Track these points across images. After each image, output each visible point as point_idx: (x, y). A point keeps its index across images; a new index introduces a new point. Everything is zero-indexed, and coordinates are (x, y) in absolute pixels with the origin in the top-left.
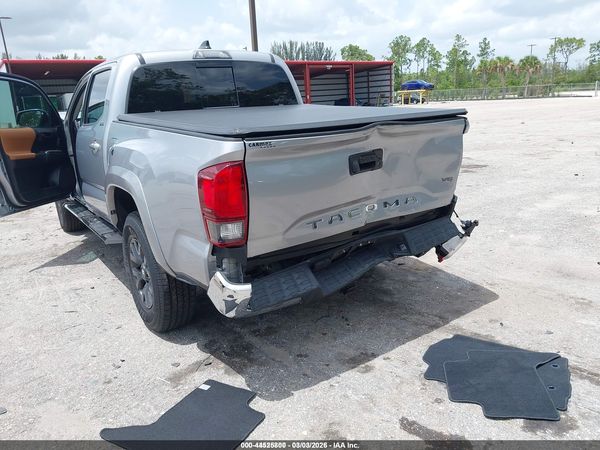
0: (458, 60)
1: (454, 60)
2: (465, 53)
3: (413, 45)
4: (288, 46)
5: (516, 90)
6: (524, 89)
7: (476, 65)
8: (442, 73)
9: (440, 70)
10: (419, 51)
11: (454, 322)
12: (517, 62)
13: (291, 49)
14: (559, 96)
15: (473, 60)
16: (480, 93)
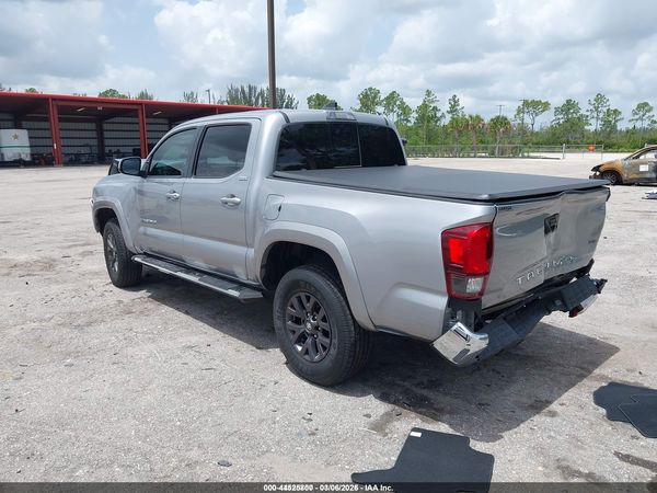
0: (427, 115)
1: (424, 115)
2: (435, 108)
3: (382, 98)
4: (247, 90)
5: (486, 148)
6: (495, 148)
7: (446, 121)
8: (411, 128)
9: (409, 124)
10: (388, 105)
11: (597, 371)
12: (487, 120)
13: (250, 94)
14: (528, 157)
15: (443, 116)
16: (452, 150)
